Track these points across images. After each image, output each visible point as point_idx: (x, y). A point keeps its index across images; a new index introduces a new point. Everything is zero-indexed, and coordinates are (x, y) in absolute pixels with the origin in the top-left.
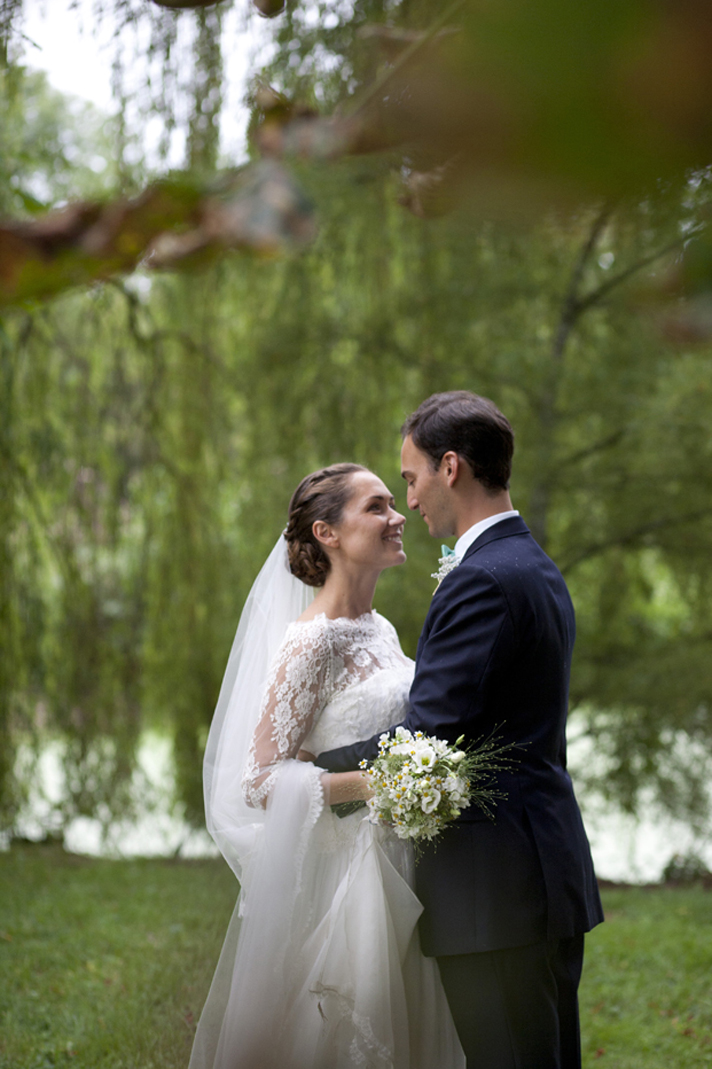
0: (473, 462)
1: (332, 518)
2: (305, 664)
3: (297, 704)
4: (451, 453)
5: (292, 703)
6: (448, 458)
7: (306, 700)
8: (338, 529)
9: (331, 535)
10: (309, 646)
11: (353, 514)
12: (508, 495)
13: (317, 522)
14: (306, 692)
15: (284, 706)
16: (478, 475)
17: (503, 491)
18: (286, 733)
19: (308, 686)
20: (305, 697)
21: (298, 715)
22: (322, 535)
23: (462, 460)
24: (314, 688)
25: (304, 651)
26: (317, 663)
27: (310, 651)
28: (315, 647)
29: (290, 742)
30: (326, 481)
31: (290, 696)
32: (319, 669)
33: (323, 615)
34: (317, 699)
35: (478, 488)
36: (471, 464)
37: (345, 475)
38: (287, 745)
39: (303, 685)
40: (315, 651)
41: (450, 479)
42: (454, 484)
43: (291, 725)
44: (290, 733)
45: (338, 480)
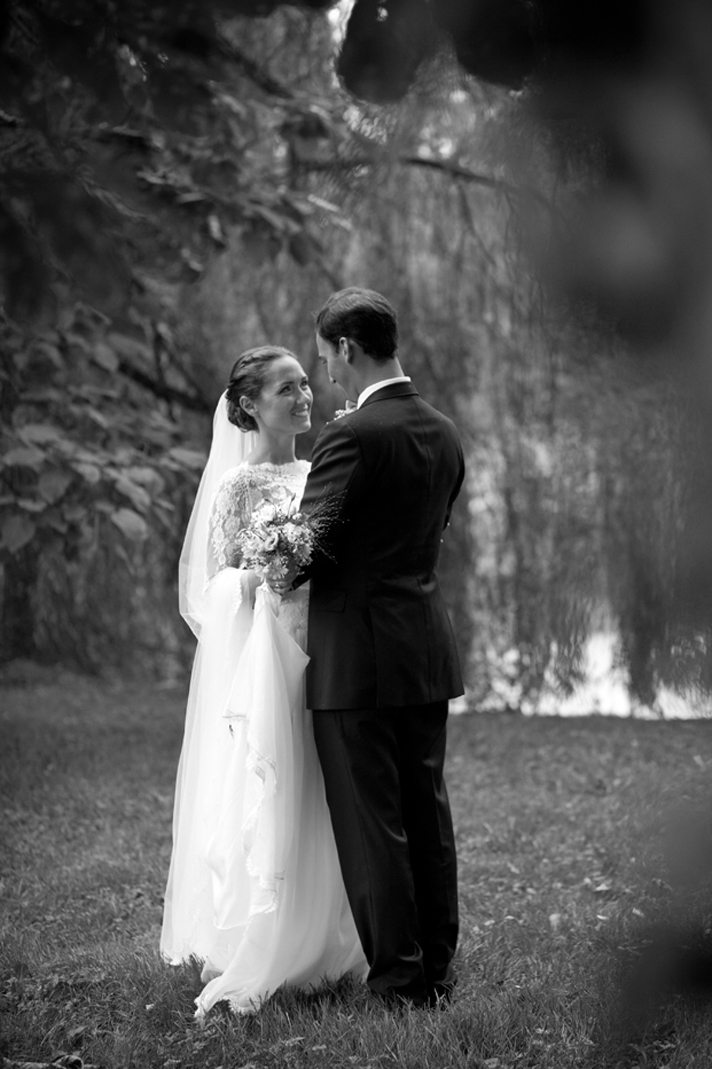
0: (361, 342)
1: (255, 395)
2: (228, 496)
3: (227, 527)
4: (343, 338)
5: (223, 527)
6: (342, 342)
7: (233, 523)
8: (258, 404)
9: (253, 408)
10: (229, 482)
11: (268, 395)
12: (397, 362)
13: (243, 397)
14: (232, 517)
15: (219, 530)
16: (367, 351)
17: (390, 361)
18: (222, 549)
19: (233, 512)
20: (232, 521)
21: (229, 535)
22: (247, 407)
23: (352, 342)
24: (238, 513)
25: (226, 486)
26: (237, 494)
27: (230, 486)
28: (233, 483)
29: (226, 556)
30: (252, 365)
31: (222, 521)
32: (238, 499)
33: (247, 463)
34: (241, 521)
35: (370, 361)
36: (360, 345)
37: (266, 363)
38: (225, 559)
39: (229, 512)
40: (234, 486)
41: (346, 357)
42: (351, 360)
43: (225, 543)
44: (225, 550)
45: (260, 366)
